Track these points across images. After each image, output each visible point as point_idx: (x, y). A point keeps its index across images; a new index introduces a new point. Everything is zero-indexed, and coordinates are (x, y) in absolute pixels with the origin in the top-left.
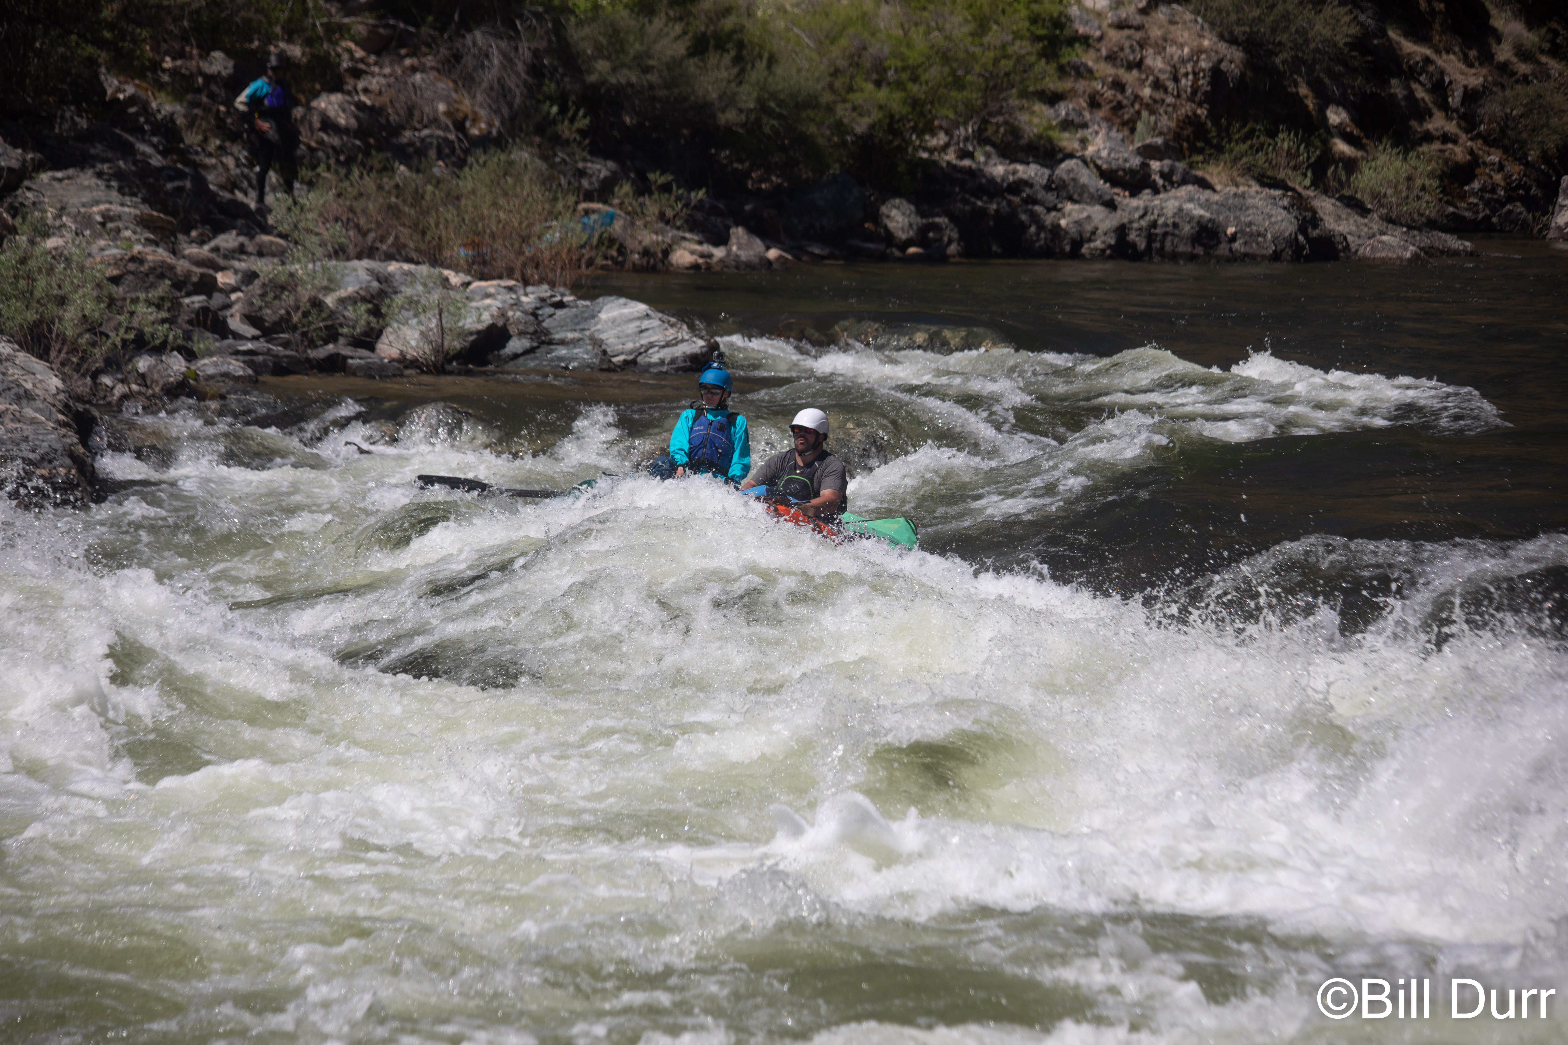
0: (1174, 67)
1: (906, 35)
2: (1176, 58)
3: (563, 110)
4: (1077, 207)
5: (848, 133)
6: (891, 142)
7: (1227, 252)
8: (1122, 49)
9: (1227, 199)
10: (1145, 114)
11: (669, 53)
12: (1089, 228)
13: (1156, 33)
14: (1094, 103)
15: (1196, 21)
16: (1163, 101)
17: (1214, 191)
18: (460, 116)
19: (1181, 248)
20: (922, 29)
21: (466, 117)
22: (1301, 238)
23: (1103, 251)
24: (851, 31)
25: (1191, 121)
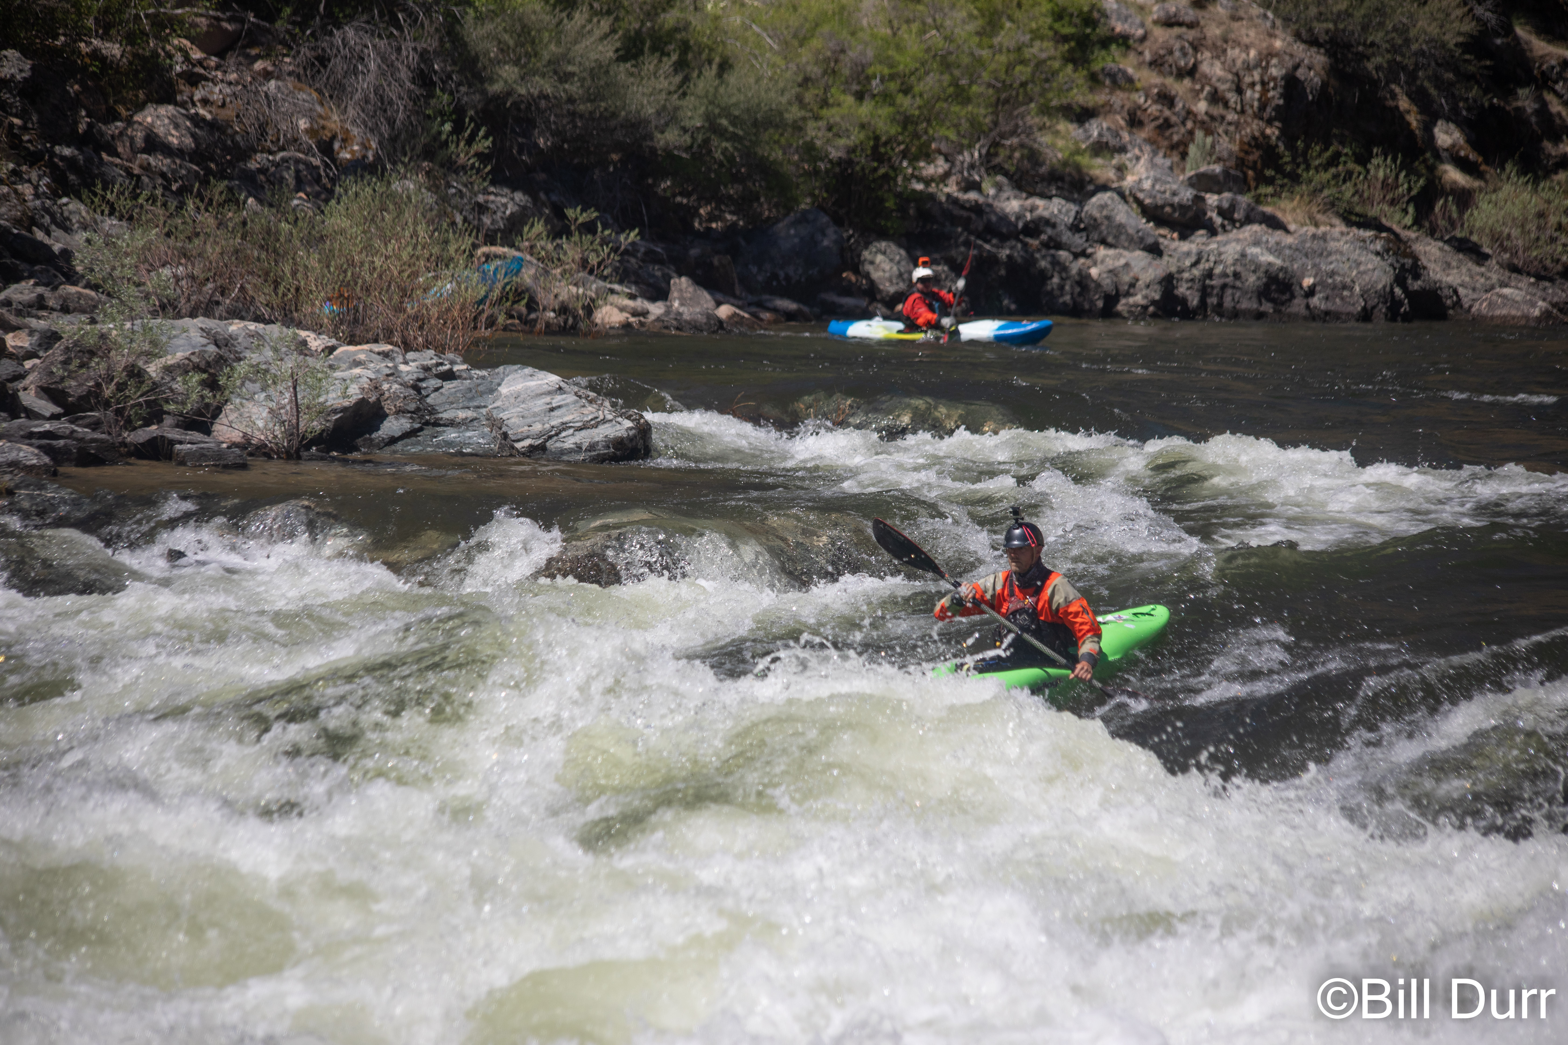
0: (1237, 74)
1: (895, 34)
2: (1239, 63)
3: (458, 129)
4: (1111, 252)
5: (822, 160)
6: (875, 170)
7: (1303, 311)
8: (1171, 52)
9: (1304, 242)
10: (1199, 134)
11: (593, 56)
12: (1126, 278)
13: (1214, 31)
14: (1134, 121)
15: (1265, 16)
16: (1223, 118)
17: (1287, 231)
18: (326, 135)
19: (1245, 305)
20: (915, 27)
21: (334, 137)
22: (1398, 291)
23: (1145, 308)
24: (826, 29)
25: (1258, 143)
